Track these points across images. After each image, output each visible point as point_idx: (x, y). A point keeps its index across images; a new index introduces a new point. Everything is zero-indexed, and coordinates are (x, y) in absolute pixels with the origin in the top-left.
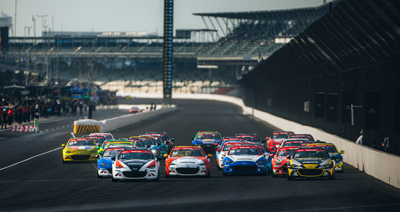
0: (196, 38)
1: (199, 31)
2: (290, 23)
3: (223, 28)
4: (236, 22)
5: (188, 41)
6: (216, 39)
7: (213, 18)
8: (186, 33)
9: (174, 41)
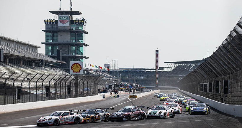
0: (165, 70)
1: (166, 67)
2: (193, 65)
3: (173, 67)
4: (177, 65)
5: (163, 71)
6: (171, 70)
7: (170, 64)
8: (162, 68)
9: (159, 70)
